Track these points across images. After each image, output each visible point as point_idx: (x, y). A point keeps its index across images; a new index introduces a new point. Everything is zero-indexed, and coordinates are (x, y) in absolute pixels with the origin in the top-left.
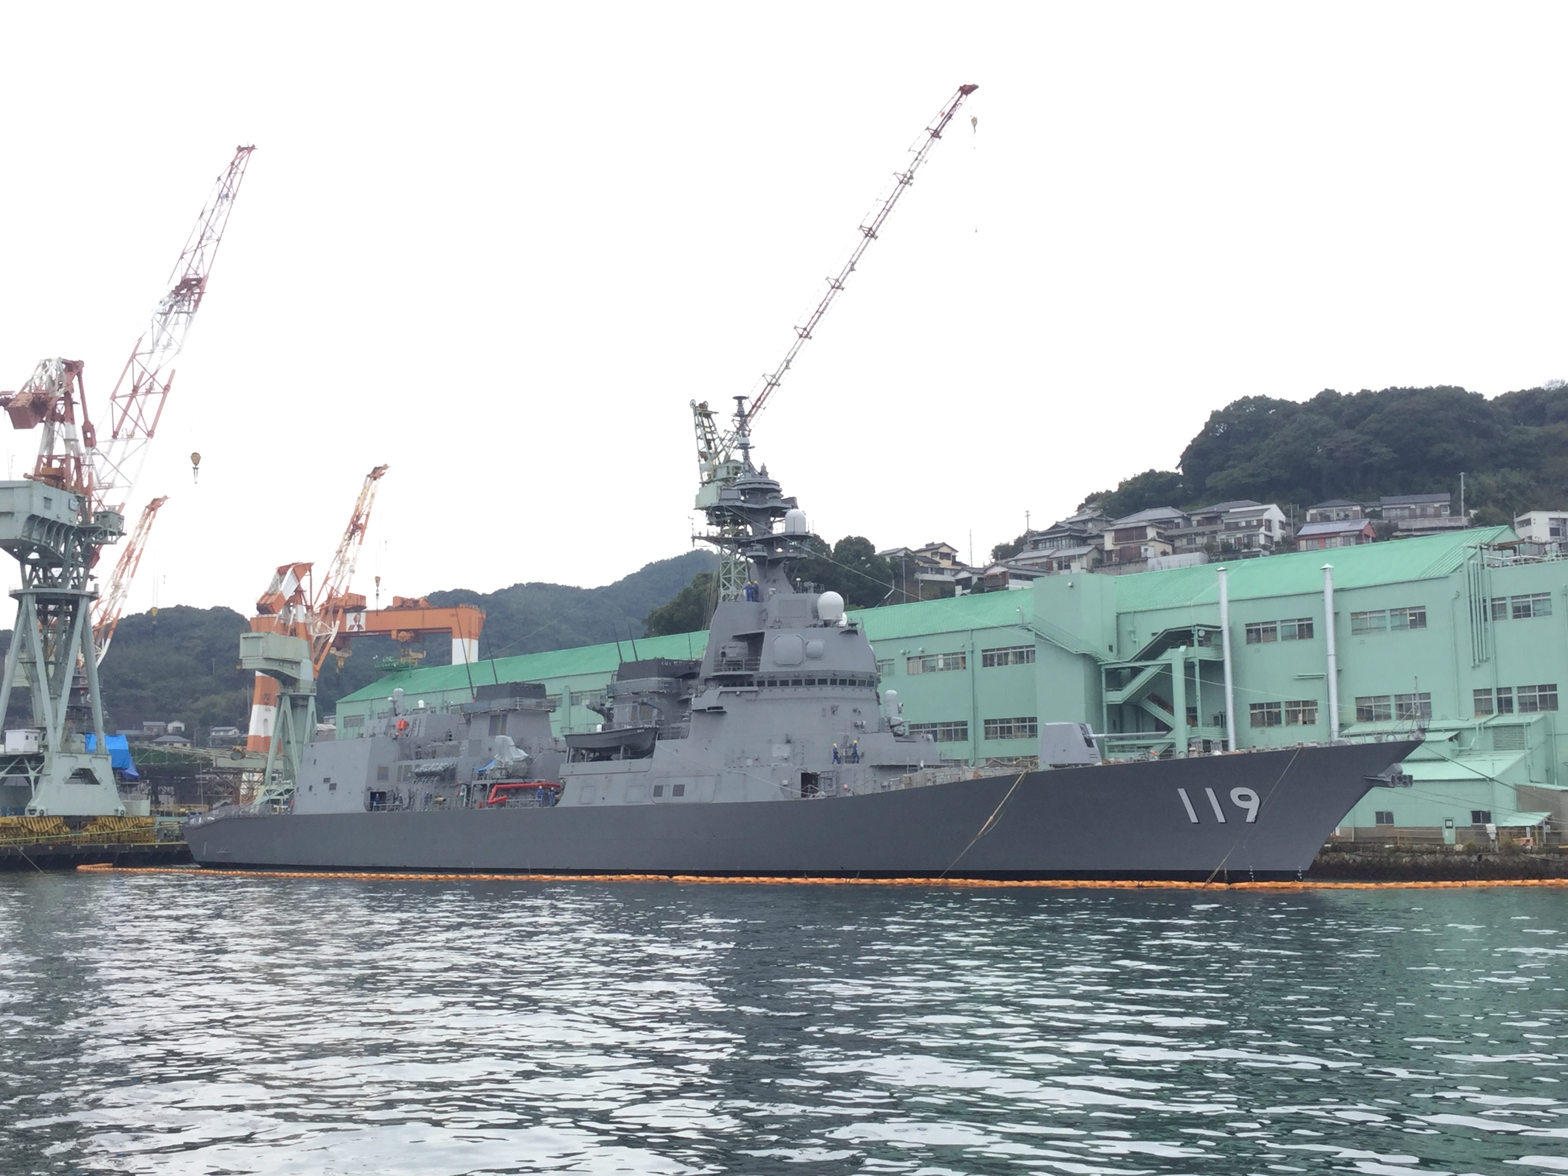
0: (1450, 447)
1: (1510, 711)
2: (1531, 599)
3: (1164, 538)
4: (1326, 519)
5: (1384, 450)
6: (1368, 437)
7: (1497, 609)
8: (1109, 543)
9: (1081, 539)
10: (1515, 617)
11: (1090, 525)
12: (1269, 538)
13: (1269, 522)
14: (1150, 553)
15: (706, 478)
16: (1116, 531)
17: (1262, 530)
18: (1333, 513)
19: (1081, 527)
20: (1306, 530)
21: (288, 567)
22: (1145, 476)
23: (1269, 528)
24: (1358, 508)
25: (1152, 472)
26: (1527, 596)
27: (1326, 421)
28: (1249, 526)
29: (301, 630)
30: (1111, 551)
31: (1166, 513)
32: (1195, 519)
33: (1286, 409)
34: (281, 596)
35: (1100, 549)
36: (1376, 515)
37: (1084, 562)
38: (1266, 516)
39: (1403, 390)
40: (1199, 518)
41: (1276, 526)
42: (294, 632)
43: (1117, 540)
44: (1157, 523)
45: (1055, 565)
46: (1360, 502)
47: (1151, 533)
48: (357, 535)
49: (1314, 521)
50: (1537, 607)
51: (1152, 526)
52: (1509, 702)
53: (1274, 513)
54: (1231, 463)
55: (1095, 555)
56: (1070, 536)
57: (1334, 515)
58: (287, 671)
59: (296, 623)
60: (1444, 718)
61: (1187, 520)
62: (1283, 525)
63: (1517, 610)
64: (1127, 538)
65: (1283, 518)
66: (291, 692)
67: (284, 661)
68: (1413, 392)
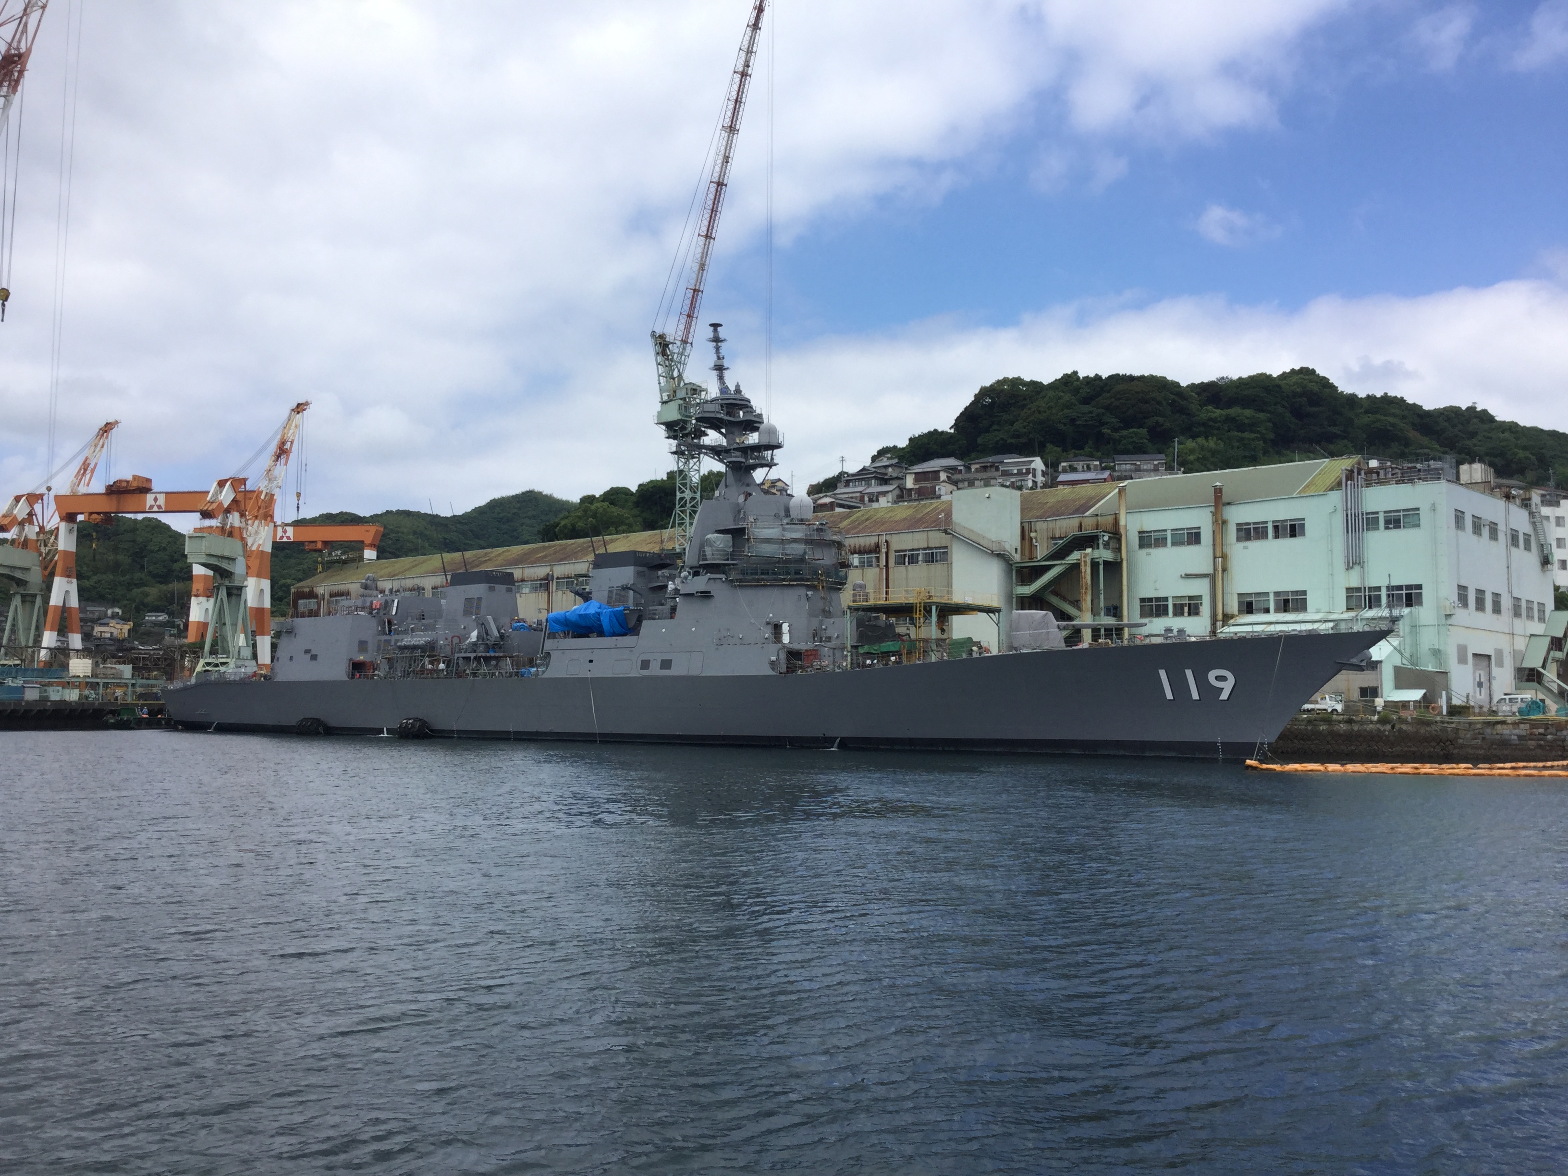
0: (1161, 420)
1: (1379, 605)
2: (1402, 513)
3: (950, 480)
4: (1073, 469)
5: (1114, 420)
6: (1101, 411)
7: (1371, 522)
8: (910, 483)
9: (884, 480)
10: (1387, 528)
11: (890, 470)
12: (1035, 482)
13: (1034, 470)
14: (943, 492)
15: (665, 398)
16: (916, 473)
17: (1030, 476)
18: (1079, 465)
19: (883, 471)
20: (1062, 477)
21: (226, 481)
22: (931, 434)
23: (1034, 476)
24: (1097, 463)
25: (936, 430)
26: (1399, 511)
27: (1067, 397)
28: (1020, 473)
29: (236, 533)
30: (911, 490)
31: (951, 462)
32: (974, 468)
33: (1036, 386)
34: (221, 504)
35: (901, 488)
36: (1113, 469)
37: (890, 497)
38: (1033, 466)
39: (1124, 376)
40: (977, 466)
41: (1039, 474)
42: (231, 534)
43: (916, 480)
44: (947, 469)
45: (866, 499)
46: (1099, 459)
47: (943, 476)
48: (283, 460)
49: (1065, 471)
50: (1406, 520)
51: (944, 471)
52: (1379, 598)
53: (1038, 463)
54: (995, 427)
55: (897, 492)
56: (875, 478)
57: (1080, 468)
58: (224, 565)
59: (231, 527)
60: (1318, 611)
61: (968, 468)
62: (1044, 474)
63: (1388, 522)
64: (926, 479)
65: (1044, 468)
66: (227, 583)
67: (223, 557)
68: (1131, 378)
